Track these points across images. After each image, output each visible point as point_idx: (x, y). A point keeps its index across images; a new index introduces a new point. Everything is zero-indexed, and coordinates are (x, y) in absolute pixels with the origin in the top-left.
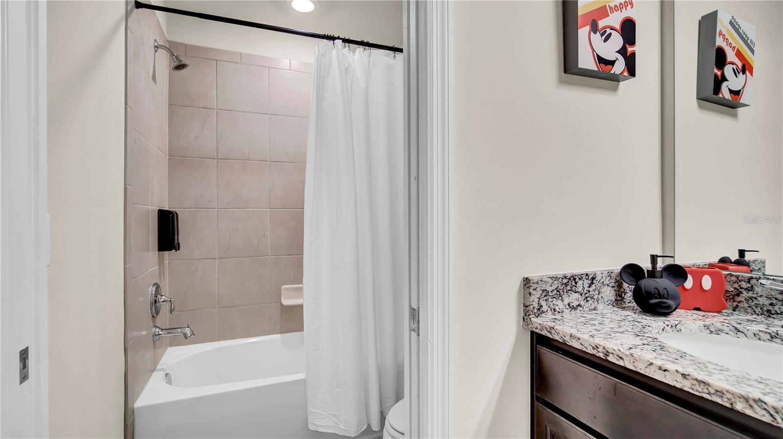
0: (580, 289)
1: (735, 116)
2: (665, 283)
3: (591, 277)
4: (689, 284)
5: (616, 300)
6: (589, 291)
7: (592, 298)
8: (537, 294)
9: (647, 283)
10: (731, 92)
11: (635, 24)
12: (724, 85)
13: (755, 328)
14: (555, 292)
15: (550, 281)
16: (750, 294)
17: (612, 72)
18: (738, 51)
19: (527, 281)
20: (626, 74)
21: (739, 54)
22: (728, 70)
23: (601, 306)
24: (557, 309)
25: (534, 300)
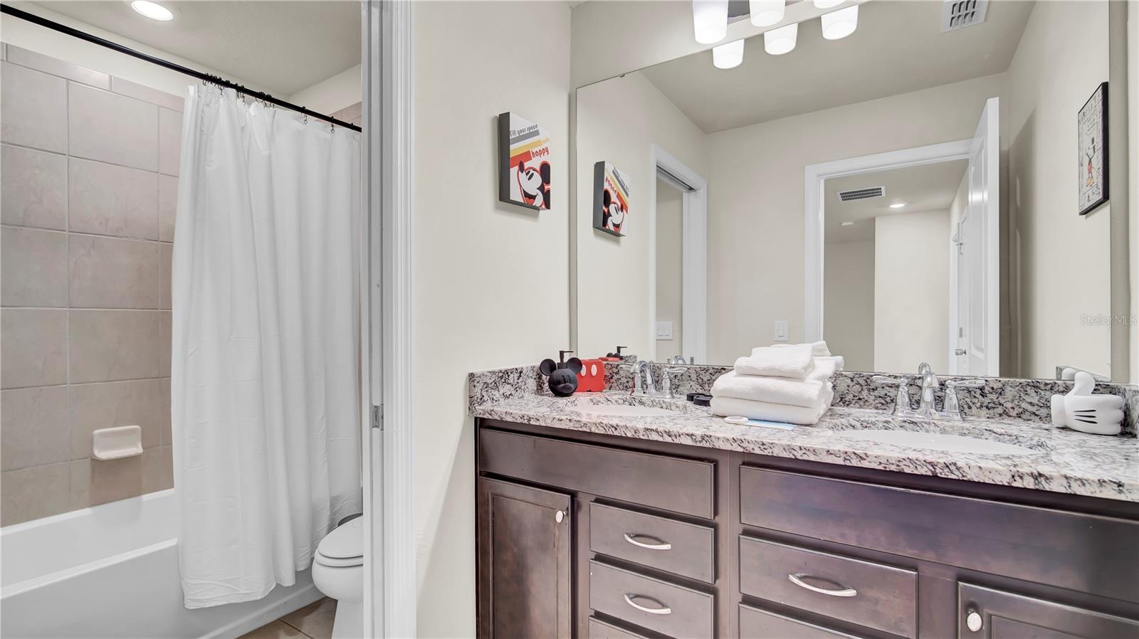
0: (511, 381)
1: (618, 242)
2: (568, 372)
3: (519, 371)
4: (584, 372)
5: (537, 389)
6: (518, 383)
7: (520, 388)
8: (479, 386)
9: (558, 373)
10: (614, 225)
11: (549, 168)
12: (610, 219)
13: (616, 397)
14: (493, 384)
15: (489, 374)
16: (618, 376)
17: (534, 204)
18: (618, 193)
19: (472, 376)
20: (543, 206)
21: (619, 196)
22: (612, 207)
23: (526, 395)
24: (495, 398)
25: (477, 392)
